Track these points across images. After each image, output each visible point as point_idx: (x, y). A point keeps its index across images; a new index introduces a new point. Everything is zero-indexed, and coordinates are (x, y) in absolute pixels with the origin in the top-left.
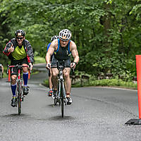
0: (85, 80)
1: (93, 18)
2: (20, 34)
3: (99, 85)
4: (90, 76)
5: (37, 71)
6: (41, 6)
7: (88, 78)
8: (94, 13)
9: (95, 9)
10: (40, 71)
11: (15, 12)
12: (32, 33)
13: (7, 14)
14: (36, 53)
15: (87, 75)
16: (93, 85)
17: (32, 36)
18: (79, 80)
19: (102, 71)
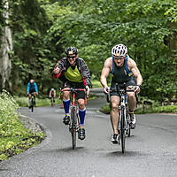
0: (147, 106)
1: (156, 37)
2: (71, 52)
3: (163, 112)
4: (153, 102)
5: (94, 96)
6: (99, 25)
7: (150, 103)
8: (158, 32)
9: (159, 28)
10: (98, 96)
11: (69, 31)
12: (88, 54)
13: (61, 34)
14: (93, 76)
15: (149, 100)
16: (156, 112)
17: (89, 57)
18: (141, 106)
19: (167, 96)
